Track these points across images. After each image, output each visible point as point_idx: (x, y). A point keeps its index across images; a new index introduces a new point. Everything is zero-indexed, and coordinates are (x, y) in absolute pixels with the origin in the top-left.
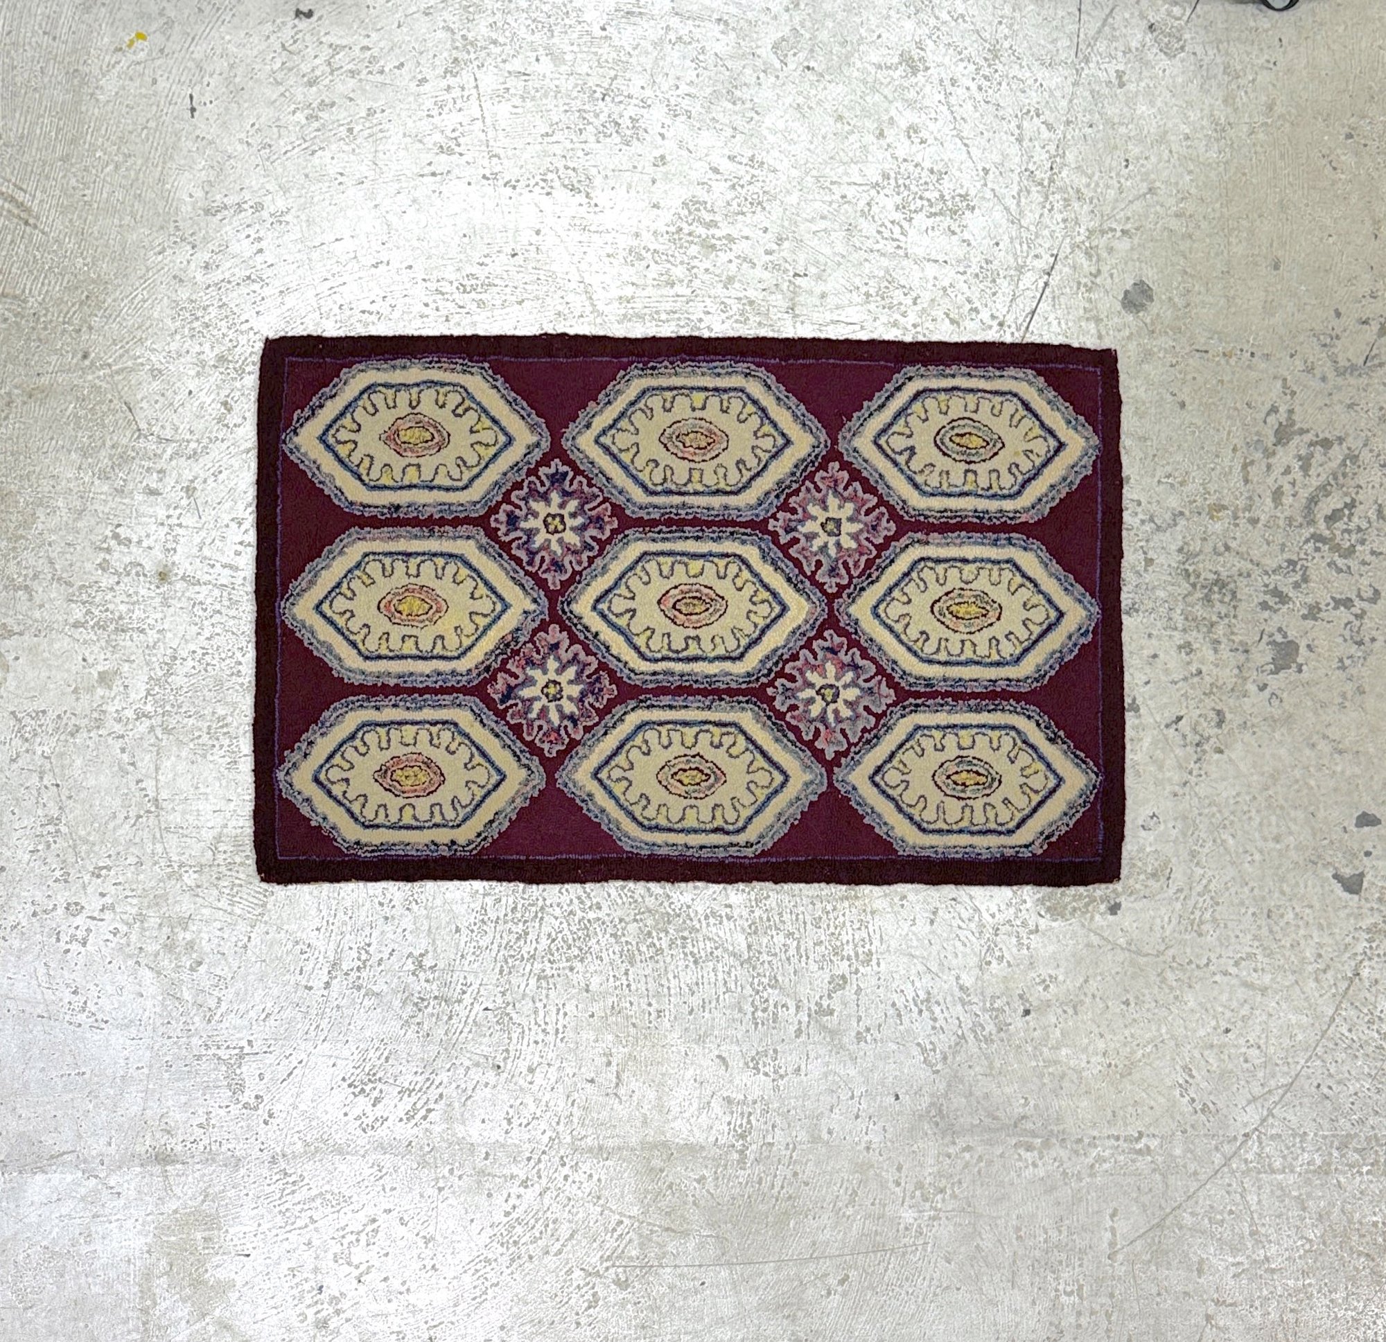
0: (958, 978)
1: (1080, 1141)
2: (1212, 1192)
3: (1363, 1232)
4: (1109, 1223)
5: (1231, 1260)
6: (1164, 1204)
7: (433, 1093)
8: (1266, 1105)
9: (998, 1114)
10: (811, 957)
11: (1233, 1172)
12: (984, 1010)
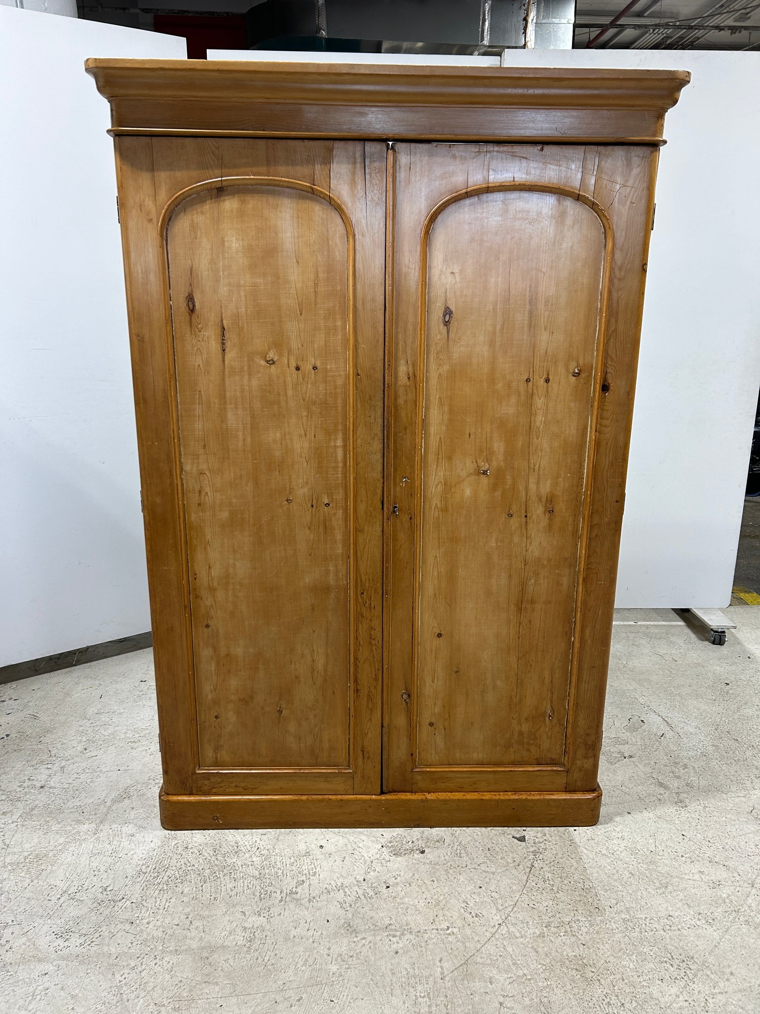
0: (355, 878)
1: (419, 931)
2: (489, 948)
3: (570, 960)
4: (439, 964)
5: (506, 976)
6: (466, 955)
7: (97, 935)
8: (506, 912)
9: (377, 924)
10: (288, 874)
11: (497, 939)
12: (368, 887)
